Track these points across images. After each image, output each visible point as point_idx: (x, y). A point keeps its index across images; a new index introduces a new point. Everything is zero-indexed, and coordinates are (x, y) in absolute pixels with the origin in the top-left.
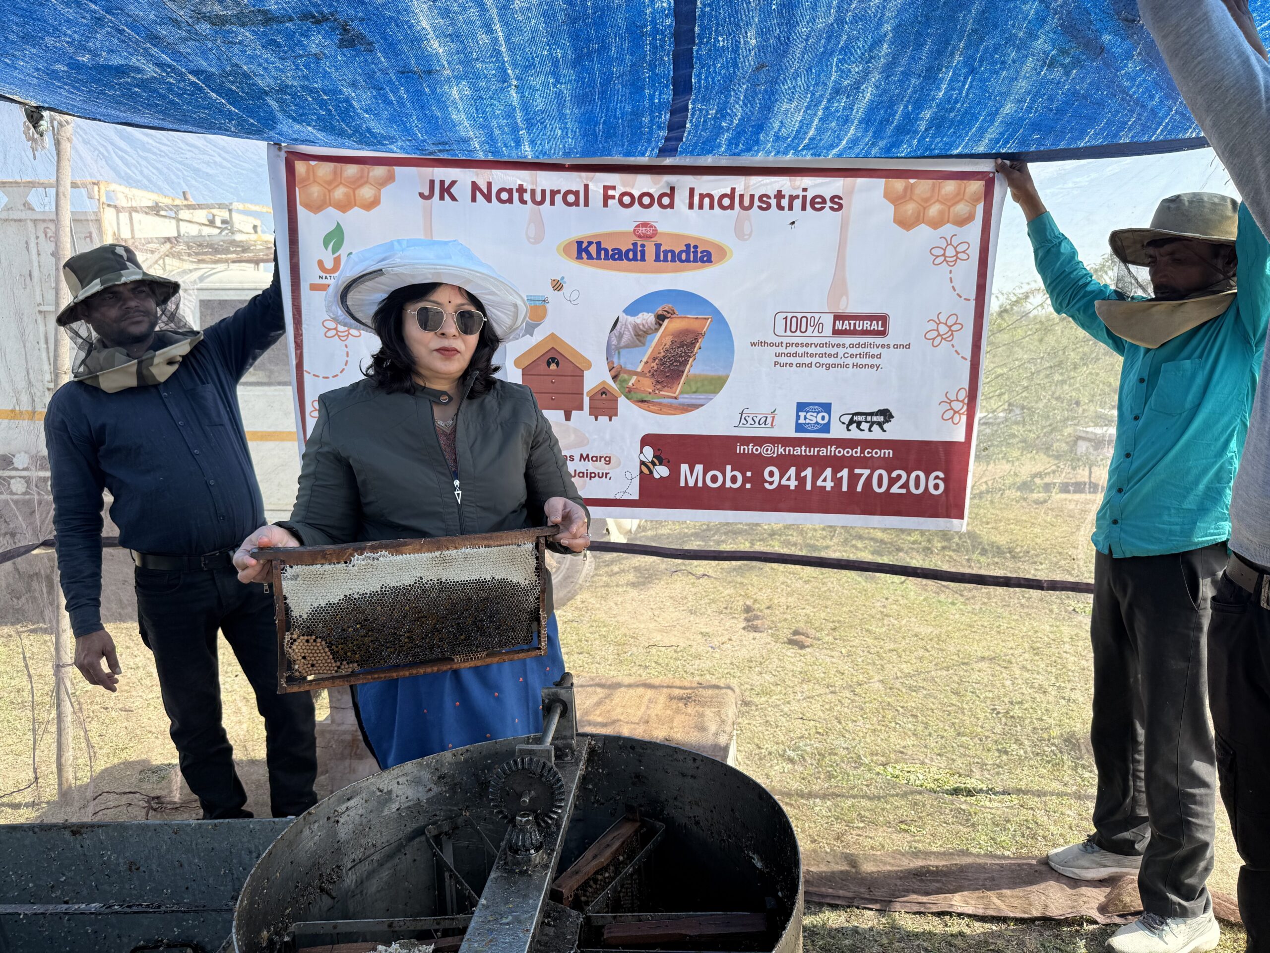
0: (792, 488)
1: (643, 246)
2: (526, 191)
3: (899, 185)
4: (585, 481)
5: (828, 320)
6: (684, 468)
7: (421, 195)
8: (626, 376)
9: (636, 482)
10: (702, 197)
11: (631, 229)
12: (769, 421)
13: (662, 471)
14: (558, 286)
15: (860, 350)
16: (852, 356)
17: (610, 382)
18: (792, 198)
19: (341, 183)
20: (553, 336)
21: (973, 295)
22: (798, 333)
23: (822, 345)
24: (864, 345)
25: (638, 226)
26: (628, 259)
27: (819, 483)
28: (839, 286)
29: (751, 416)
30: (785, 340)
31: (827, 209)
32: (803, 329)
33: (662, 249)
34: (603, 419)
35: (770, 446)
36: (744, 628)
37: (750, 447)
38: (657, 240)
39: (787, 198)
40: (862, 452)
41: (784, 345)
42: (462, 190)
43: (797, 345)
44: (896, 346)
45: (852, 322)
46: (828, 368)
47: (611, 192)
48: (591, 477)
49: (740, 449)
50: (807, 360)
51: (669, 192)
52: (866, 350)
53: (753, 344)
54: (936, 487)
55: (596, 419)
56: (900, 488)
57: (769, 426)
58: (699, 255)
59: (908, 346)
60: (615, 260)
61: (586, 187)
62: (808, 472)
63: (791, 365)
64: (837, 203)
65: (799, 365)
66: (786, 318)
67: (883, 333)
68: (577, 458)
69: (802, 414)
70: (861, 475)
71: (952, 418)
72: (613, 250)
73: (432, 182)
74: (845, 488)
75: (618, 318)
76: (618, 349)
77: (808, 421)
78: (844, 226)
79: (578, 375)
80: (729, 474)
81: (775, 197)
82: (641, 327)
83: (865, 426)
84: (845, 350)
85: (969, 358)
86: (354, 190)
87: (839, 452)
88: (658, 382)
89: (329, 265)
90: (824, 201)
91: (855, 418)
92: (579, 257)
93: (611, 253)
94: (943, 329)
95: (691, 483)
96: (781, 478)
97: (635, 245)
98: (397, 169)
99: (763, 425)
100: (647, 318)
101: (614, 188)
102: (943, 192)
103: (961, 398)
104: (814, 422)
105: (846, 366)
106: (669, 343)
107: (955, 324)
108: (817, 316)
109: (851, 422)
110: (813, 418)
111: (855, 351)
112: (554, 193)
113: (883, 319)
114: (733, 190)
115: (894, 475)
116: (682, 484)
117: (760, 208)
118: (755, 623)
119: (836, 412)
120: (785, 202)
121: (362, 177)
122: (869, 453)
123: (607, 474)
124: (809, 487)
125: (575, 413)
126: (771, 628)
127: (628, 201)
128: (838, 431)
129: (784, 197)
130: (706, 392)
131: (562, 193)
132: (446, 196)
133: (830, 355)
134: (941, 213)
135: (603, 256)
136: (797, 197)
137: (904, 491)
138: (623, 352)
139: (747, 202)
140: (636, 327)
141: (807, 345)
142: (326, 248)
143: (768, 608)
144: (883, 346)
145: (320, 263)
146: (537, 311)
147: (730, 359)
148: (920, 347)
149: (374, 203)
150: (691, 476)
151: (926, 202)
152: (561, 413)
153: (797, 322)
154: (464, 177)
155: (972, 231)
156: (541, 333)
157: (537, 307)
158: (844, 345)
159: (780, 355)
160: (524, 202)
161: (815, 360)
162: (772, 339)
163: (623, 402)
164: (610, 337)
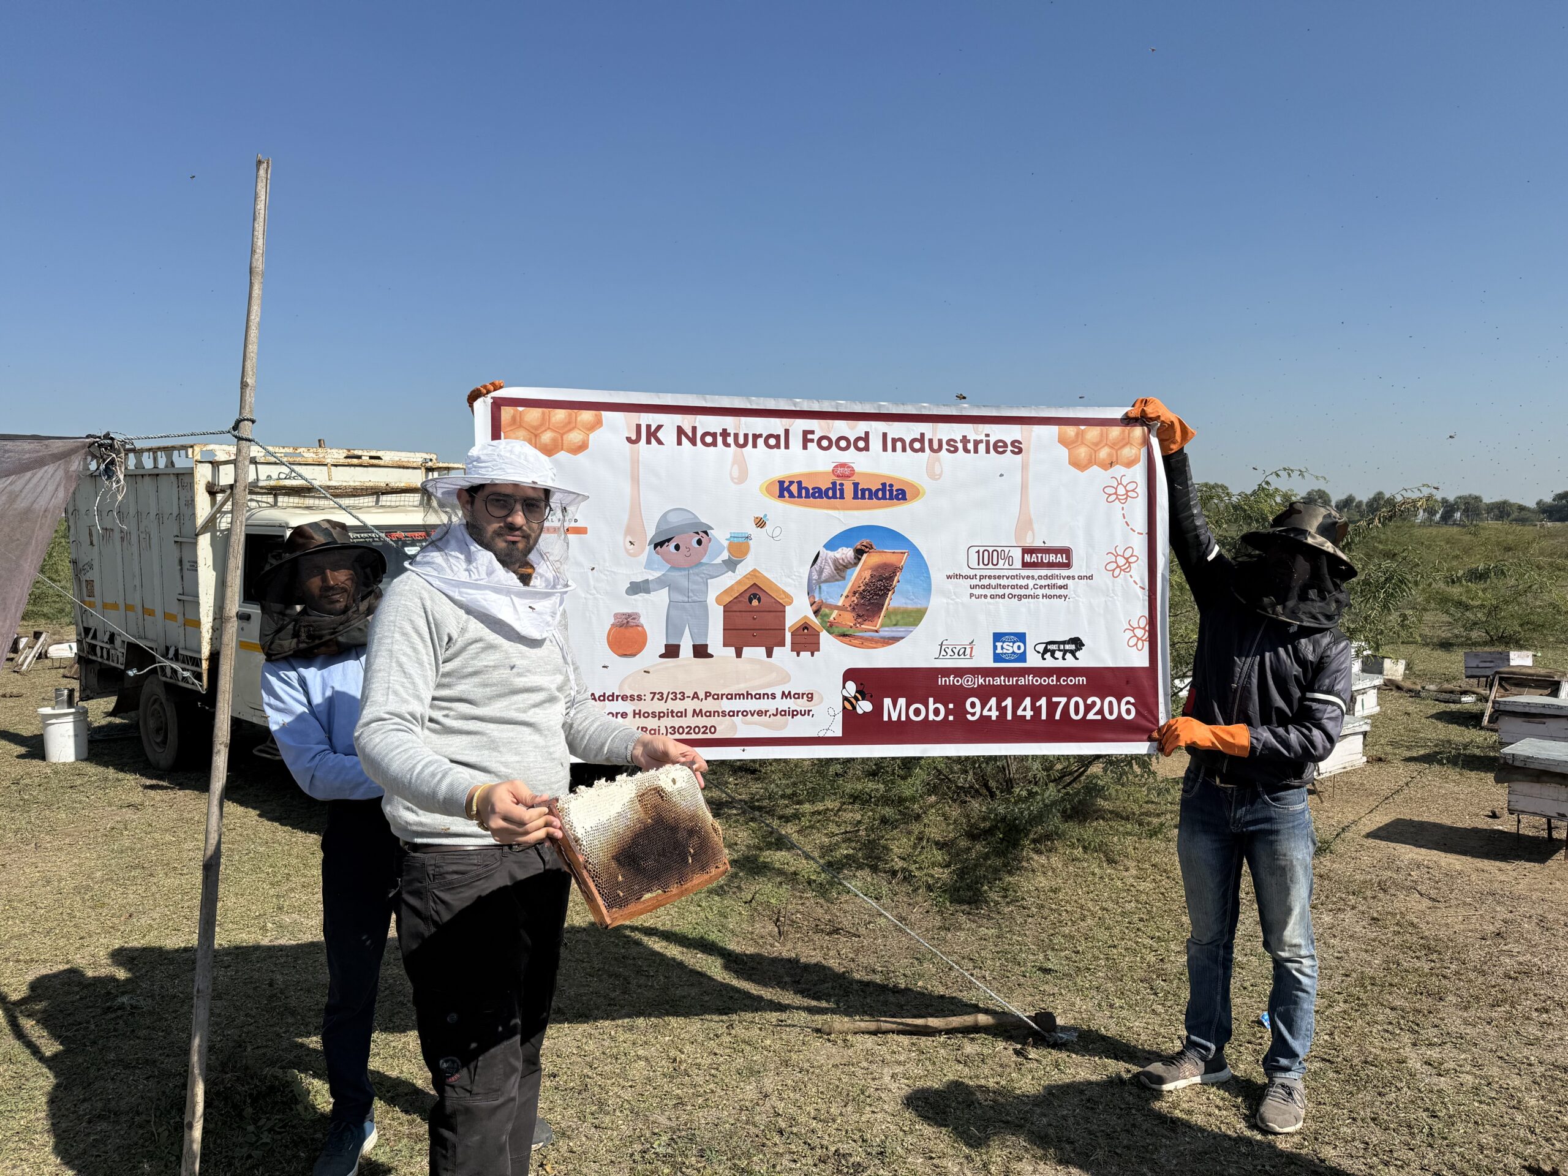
0: (994, 718)
1: (841, 485)
2: (729, 435)
3: (1070, 430)
4: (788, 721)
5: (1017, 554)
6: (887, 702)
7: (629, 439)
9: (840, 717)
10: (894, 441)
11: (831, 469)
12: (968, 651)
13: (865, 706)
14: (760, 523)
15: (1049, 582)
16: (1041, 587)
17: (812, 616)
19: (549, 428)
20: (754, 573)
22: (990, 566)
23: (1013, 577)
24: (1052, 577)
25: (836, 467)
26: (829, 498)
27: (1020, 712)
29: (950, 647)
30: (979, 573)
31: (1009, 452)
32: (995, 563)
33: (860, 487)
34: (805, 655)
35: (970, 677)
37: (951, 678)
38: (855, 479)
39: (972, 443)
40: (1058, 680)
41: (978, 577)
42: (668, 435)
43: (990, 577)
44: (1080, 578)
45: (1039, 555)
46: (1019, 599)
47: (810, 436)
49: (941, 681)
50: (1000, 592)
51: (863, 436)
52: (1054, 582)
53: (949, 577)
54: (1128, 712)
55: (798, 655)
56: (1096, 714)
57: (968, 657)
58: (895, 493)
59: (1091, 577)
60: (815, 498)
61: (787, 432)
62: (1008, 702)
63: (986, 596)
64: (1018, 448)
65: (992, 597)
66: (978, 552)
67: (1067, 565)
68: (779, 695)
69: (999, 644)
70: (1058, 703)
71: (1136, 645)
72: (813, 489)
73: (639, 427)
74: (1044, 717)
75: (819, 553)
76: (820, 582)
77: (1005, 651)
78: (1025, 467)
79: (779, 611)
80: (932, 707)
81: (961, 441)
82: (841, 561)
83: (1058, 654)
84: (1034, 582)
85: (1146, 587)
86: (562, 435)
87: (1037, 681)
88: (859, 616)
90: (1006, 445)
91: (1049, 647)
92: (781, 496)
93: (811, 491)
94: (1121, 561)
95: (895, 718)
96: (982, 709)
97: (834, 484)
98: (606, 415)
99: (962, 656)
100: (846, 553)
101: (812, 432)
102: (1110, 438)
103: (1142, 626)
104: (1011, 651)
105: (1037, 597)
106: (868, 577)
107: (1131, 556)
108: (1007, 550)
109: (1046, 651)
110: (1009, 648)
111: (1043, 582)
112: (756, 437)
113: (1066, 552)
114: (922, 435)
115: (1089, 701)
116: (886, 718)
117: (948, 450)
119: (1030, 642)
120: (970, 446)
121: (569, 423)
122: (1064, 681)
123: (809, 711)
124: (1009, 717)
125: (776, 650)
127: (826, 443)
128: (1034, 660)
129: (969, 441)
130: (906, 624)
131: (764, 436)
132: (653, 440)
133: (1021, 587)
134: (1110, 455)
135: (804, 495)
136: (981, 441)
137: (1099, 717)
138: (824, 586)
139: (936, 446)
140: (835, 561)
141: (999, 577)
144: (1068, 577)
146: (739, 548)
147: (928, 590)
148: (1102, 579)
149: (582, 447)
150: (894, 709)
151: (1096, 445)
152: (762, 650)
153: (989, 556)
154: (670, 422)
155: (1139, 472)
156: (743, 570)
157: (741, 544)
158: (1033, 577)
159: (975, 587)
160: (728, 445)
161: (1007, 591)
162: (966, 571)
163: (825, 637)
164: (810, 572)
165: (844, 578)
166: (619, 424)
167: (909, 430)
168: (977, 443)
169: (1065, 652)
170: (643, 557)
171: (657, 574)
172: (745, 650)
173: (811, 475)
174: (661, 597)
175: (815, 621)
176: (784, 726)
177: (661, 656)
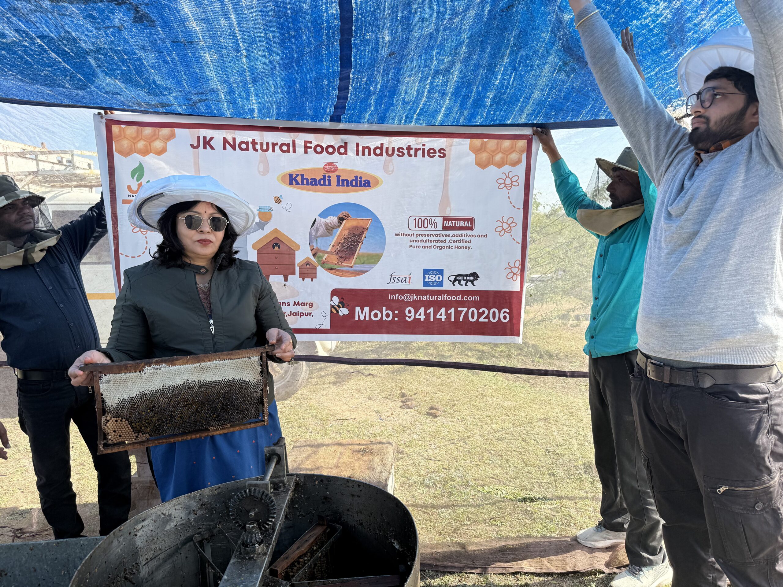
0: (422, 320)
1: (329, 177)
2: (257, 143)
3: (478, 142)
4: (297, 319)
5: (439, 221)
6: (358, 309)
7: (192, 146)
8: (321, 254)
9: (329, 318)
10: (364, 148)
11: (322, 167)
12: (408, 280)
13: (344, 311)
14: (278, 200)
16: (454, 242)
18: (417, 150)
19: (141, 139)
20: (276, 231)
21: (521, 206)
22: (423, 228)
23: (437, 235)
24: (461, 235)
25: (326, 165)
26: (321, 185)
27: (438, 317)
28: (445, 201)
29: (397, 277)
30: (415, 232)
31: (437, 156)
32: (426, 226)
33: (341, 178)
34: (308, 280)
35: (408, 295)
36: (401, 407)
37: (397, 296)
38: (337, 173)
39: (414, 150)
40: (462, 298)
41: (415, 235)
42: (217, 143)
43: (422, 235)
44: (479, 236)
45: (454, 222)
46: (441, 249)
47: (309, 145)
48: (301, 316)
49: (391, 297)
50: (429, 244)
51: (344, 145)
52: (462, 238)
53: (397, 235)
54: (505, 318)
55: (303, 280)
56: (484, 318)
57: (408, 283)
58: (363, 182)
59: (486, 236)
60: (313, 185)
61: (294, 142)
62: (431, 310)
63: (419, 247)
64: (442, 153)
65: (424, 247)
66: (415, 220)
67: (471, 229)
68: (292, 304)
69: (427, 276)
70: (462, 311)
71: (512, 277)
72: (311, 179)
73: (199, 138)
74: (453, 320)
75: (315, 220)
76: (316, 237)
77: (430, 280)
78: (447, 167)
79: (291, 253)
80: (384, 312)
81: (407, 149)
82: (329, 225)
83: (463, 282)
84: (450, 238)
85: (521, 243)
86: (150, 143)
87: (449, 298)
88: (341, 257)
89: (135, 188)
90: (435, 151)
91: (457, 278)
92: (291, 183)
93: (310, 181)
94: (505, 226)
95: (362, 318)
96: (416, 314)
98: (176, 130)
99: (404, 283)
100: (333, 220)
101: (310, 142)
102: (503, 146)
103: (517, 266)
104: (434, 280)
105: (450, 247)
106: (347, 234)
107: (512, 223)
108: (433, 218)
109: (455, 280)
110: (433, 278)
111: (456, 239)
112: (274, 145)
113: (471, 220)
114: (382, 144)
115: (481, 311)
116: (357, 319)
117: (398, 155)
118: (407, 403)
119: (446, 274)
120: (412, 152)
121: (154, 135)
122: (466, 298)
123: (310, 313)
124: (432, 319)
125: (290, 277)
126: (417, 406)
127: (319, 150)
128: (447, 286)
129: (412, 149)
130: (369, 263)
131: (279, 144)
132: (207, 146)
133: (442, 241)
134: (502, 158)
135: (305, 183)
136: (420, 149)
137: (486, 320)
138: (319, 239)
139: (390, 152)
140: (326, 225)
141: (428, 235)
142: (133, 178)
143: (415, 394)
144: (472, 236)
145: (129, 187)
147: (383, 244)
148: (493, 237)
150: (362, 313)
151: (494, 152)
152: (281, 277)
153: (422, 222)
154: (218, 135)
155: (521, 169)
158: (449, 235)
159: (412, 241)
160: (256, 150)
162: (407, 231)
163: (319, 269)
164: (311, 231)
165: (331, 235)
166: (186, 136)
169: (467, 281)
172: (271, 277)
173: (310, 171)
175: (313, 260)
176: (295, 322)
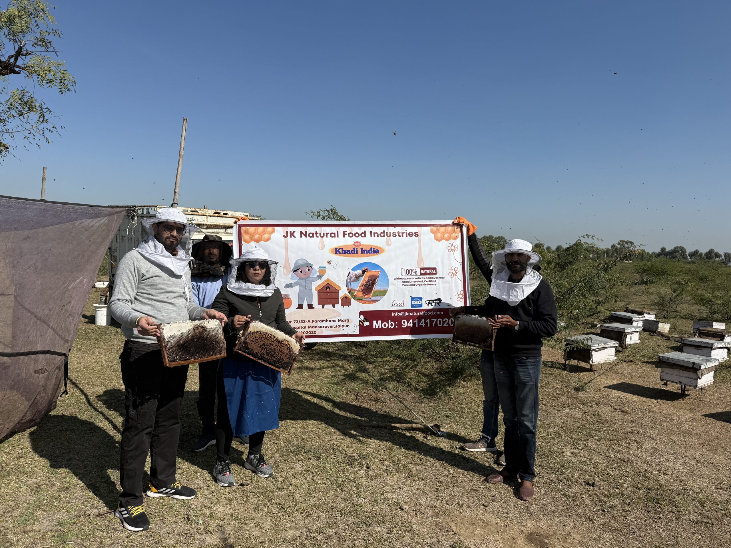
0: (412, 326)
1: (357, 249)
2: (318, 233)
3: (434, 228)
4: (341, 329)
5: (418, 270)
6: (375, 322)
7: (284, 236)
8: (353, 292)
9: (358, 328)
11: (353, 243)
12: (402, 304)
13: (367, 324)
14: (329, 263)
15: (429, 279)
16: (427, 281)
17: (348, 294)
19: (257, 233)
20: (328, 280)
21: (461, 262)
22: (409, 275)
23: (417, 278)
25: (355, 243)
26: (352, 253)
27: (420, 324)
28: (420, 259)
29: (396, 303)
30: (405, 277)
31: (414, 236)
32: (411, 273)
33: (363, 249)
34: (346, 307)
35: (403, 313)
37: (396, 313)
38: (361, 247)
40: (433, 313)
41: (405, 279)
42: (297, 234)
43: (409, 279)
44: (440, 278)
45: (426, 271)
46: (420, 286)
47: (345, 233)
48: (343, 327)
49: (393, 314)
50: (413, 283)
51: (364, 232)
52: (431, 279)
53: (395, 279)
55: (344, 307)
56: (446, 324)
57: (402, 306)
58: (375, 251)
59: (444, 278)
60: (348, 254)
61: (338, 232)
62: (416, 321)
63: (408, 285)
64: (417, 234)
65: (410, 285)
66: (405, 270)
67: (436, 274)
68: (337, 321)
69: (413, 301)
70: (434, 321)
71: (460, 300)
73: (287, 232)
74: (429, 326)
75: (350, 272)
76: (350, 282)
77: (415, 304)
78: (420, 241)
79: (337, 292)
80: (390, 323)
81: (397, 233)
84: (424, 280)
85: (463, 281)
86: (262, 236)
87: (426, 314)
88: (364, 293)
90: (413, 234)
92: (336, 253)
93: (346, 251)
94: (454, 272)
95: (377, 327)
96: (407, 323)
98: (276, 228)
99: (400, 306)
100: (359, 272)
101: (346, 231)
102: (449, 230)
103: (462, 294)
104: (417, 304)
105: (426, 285)
106: (367, 280)
107: (457, 270)
108: (415, 269)
109: (429, 303)
110: (416, 302)
112: (327, 234)
113: (435, 269)
114: (384, 231)
115: (444, 320)
116: (374, 327)
117: (393, 236)
120: (401, 234)
121: (264, 231)
122: (435, 313)
123: (348, 325)
124: (417, 326)
125: (336, 305)
127: (351, 235)
128: (425, 307)
130: (380, 296)
131: (330, 233)
132: (292, 236)
133: (420, 282)
134: (449, 236)
135: (344, 253)
137: (448, 325)
138: (352, 283)
139: (389, 235)
140: (356, 275)
141: (412, 278)
144: (436, 278)
146: (322, 271)
147: (388, 284)
148: (448, 278)
149: (268, 240)
150: (377, 324)
151: (444, 233)
152: (331, 306)
153: (409, 271)
154: (298, 230)
155: (458, 241)
156: (324, 279)
157: (323, 270)
158: (424, 278)
159: (404, 282)
160: (317, 237)
161: (415, 283)
162: (401, 277)
163: (352, 301)
164: (347, 279)
165: (359, 280)
166: (280, 232)
167: (379, 230)
168: (403, 233)
169: (436, 303)
170: (290, 276)
171: (295, 281)
172: (326, 306)
173: (346, 246)
174: (296, 289)
175: (349, 295)
176: (339, 331)
177: (297, 308)
